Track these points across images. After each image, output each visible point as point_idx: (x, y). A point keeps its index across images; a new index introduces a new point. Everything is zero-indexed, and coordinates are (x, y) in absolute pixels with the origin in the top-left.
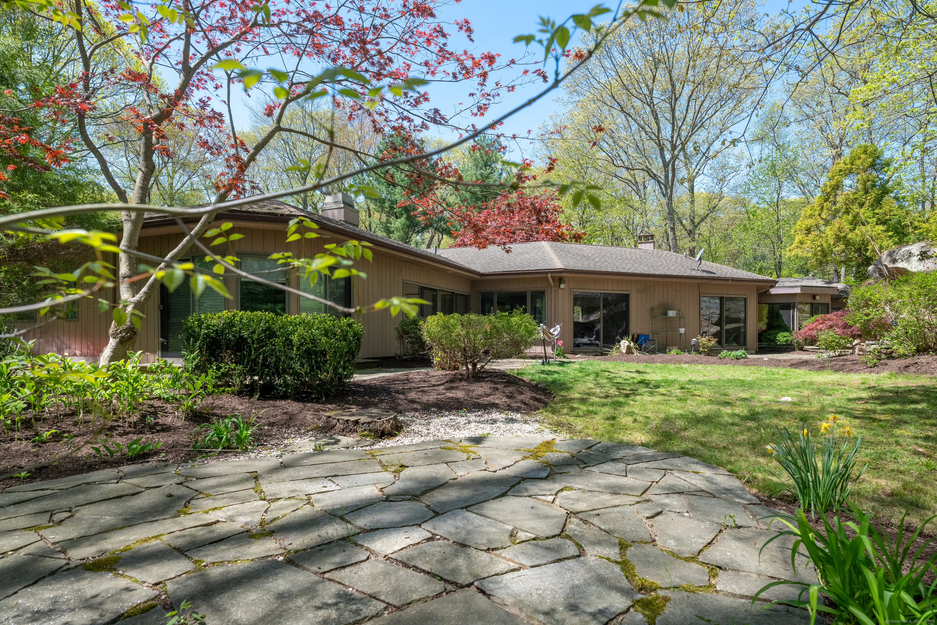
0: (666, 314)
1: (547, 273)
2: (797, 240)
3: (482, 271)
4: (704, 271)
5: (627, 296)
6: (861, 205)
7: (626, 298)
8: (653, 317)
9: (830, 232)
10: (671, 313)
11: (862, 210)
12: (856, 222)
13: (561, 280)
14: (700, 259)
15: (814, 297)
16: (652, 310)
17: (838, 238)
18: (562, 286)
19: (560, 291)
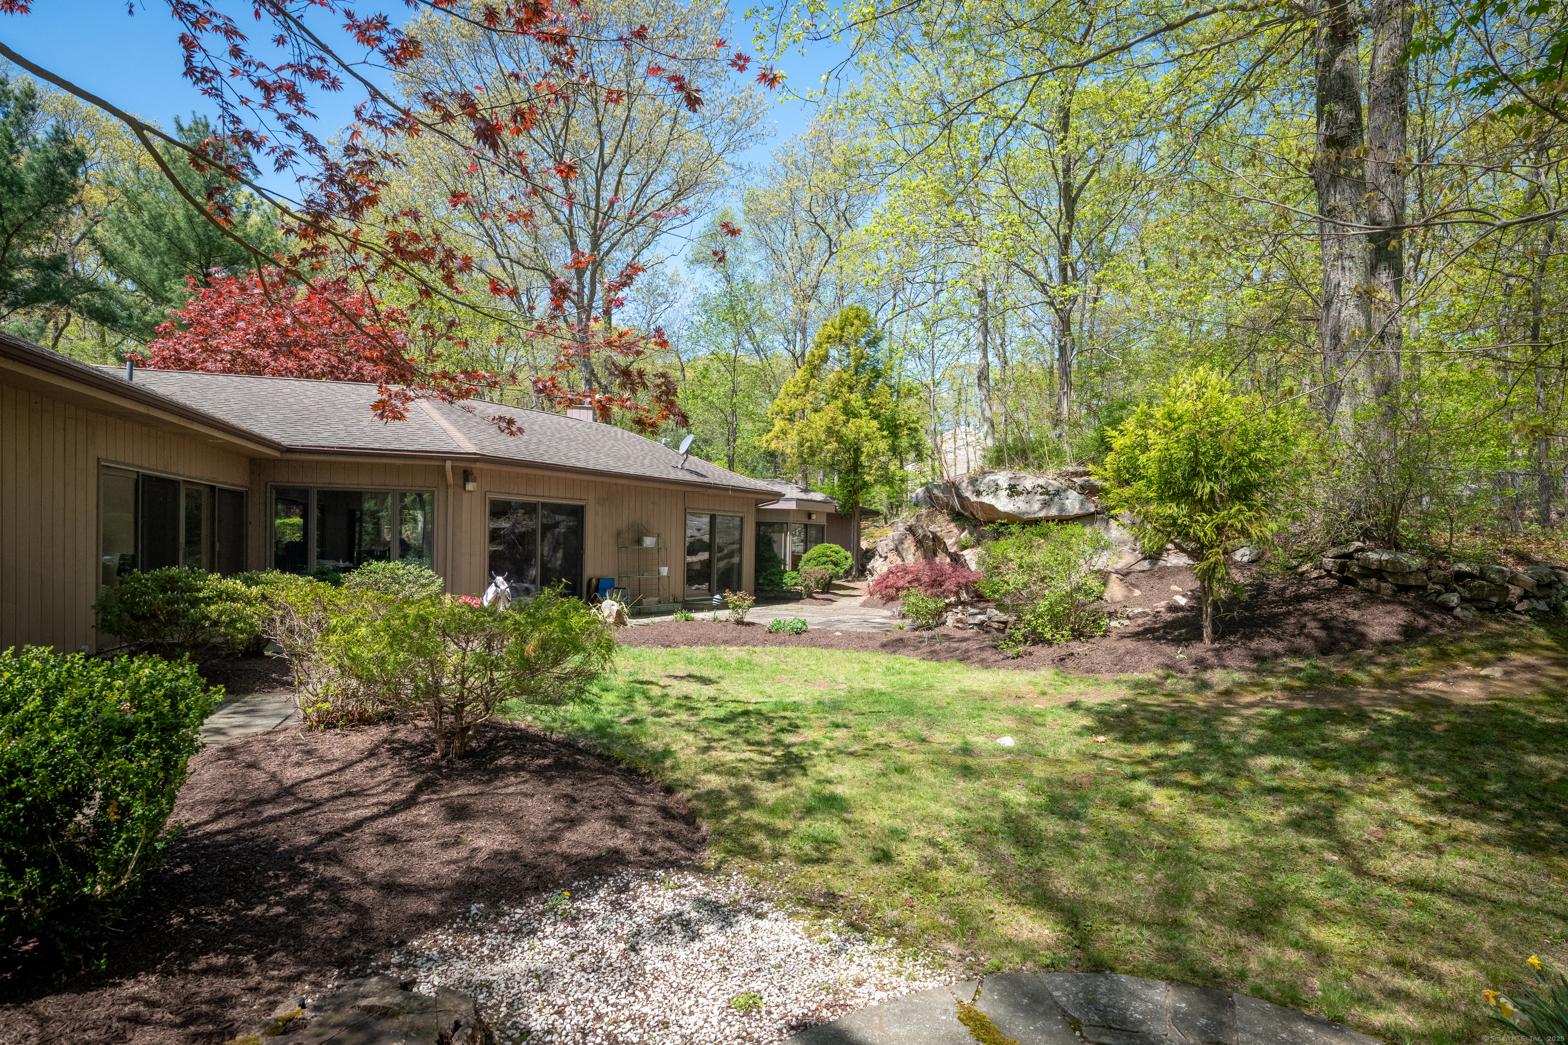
0: (639, 542)
1: (445, 459)
2: (777, 428)
3: (286, 442)
4: (691, 472)
5: (582, 508)
6: (851, 389)
7: (577, 512)
8: (620, 547)
9: (820, 421)
10: (649, 542)
11: (853, 396)
12: (849, 413)
13: (467, 476)
14: (688, 452)
15: (809, 515)
16: (618, 534)
17: (830, 431)
18: (470, 486)
19: (466, 497)
